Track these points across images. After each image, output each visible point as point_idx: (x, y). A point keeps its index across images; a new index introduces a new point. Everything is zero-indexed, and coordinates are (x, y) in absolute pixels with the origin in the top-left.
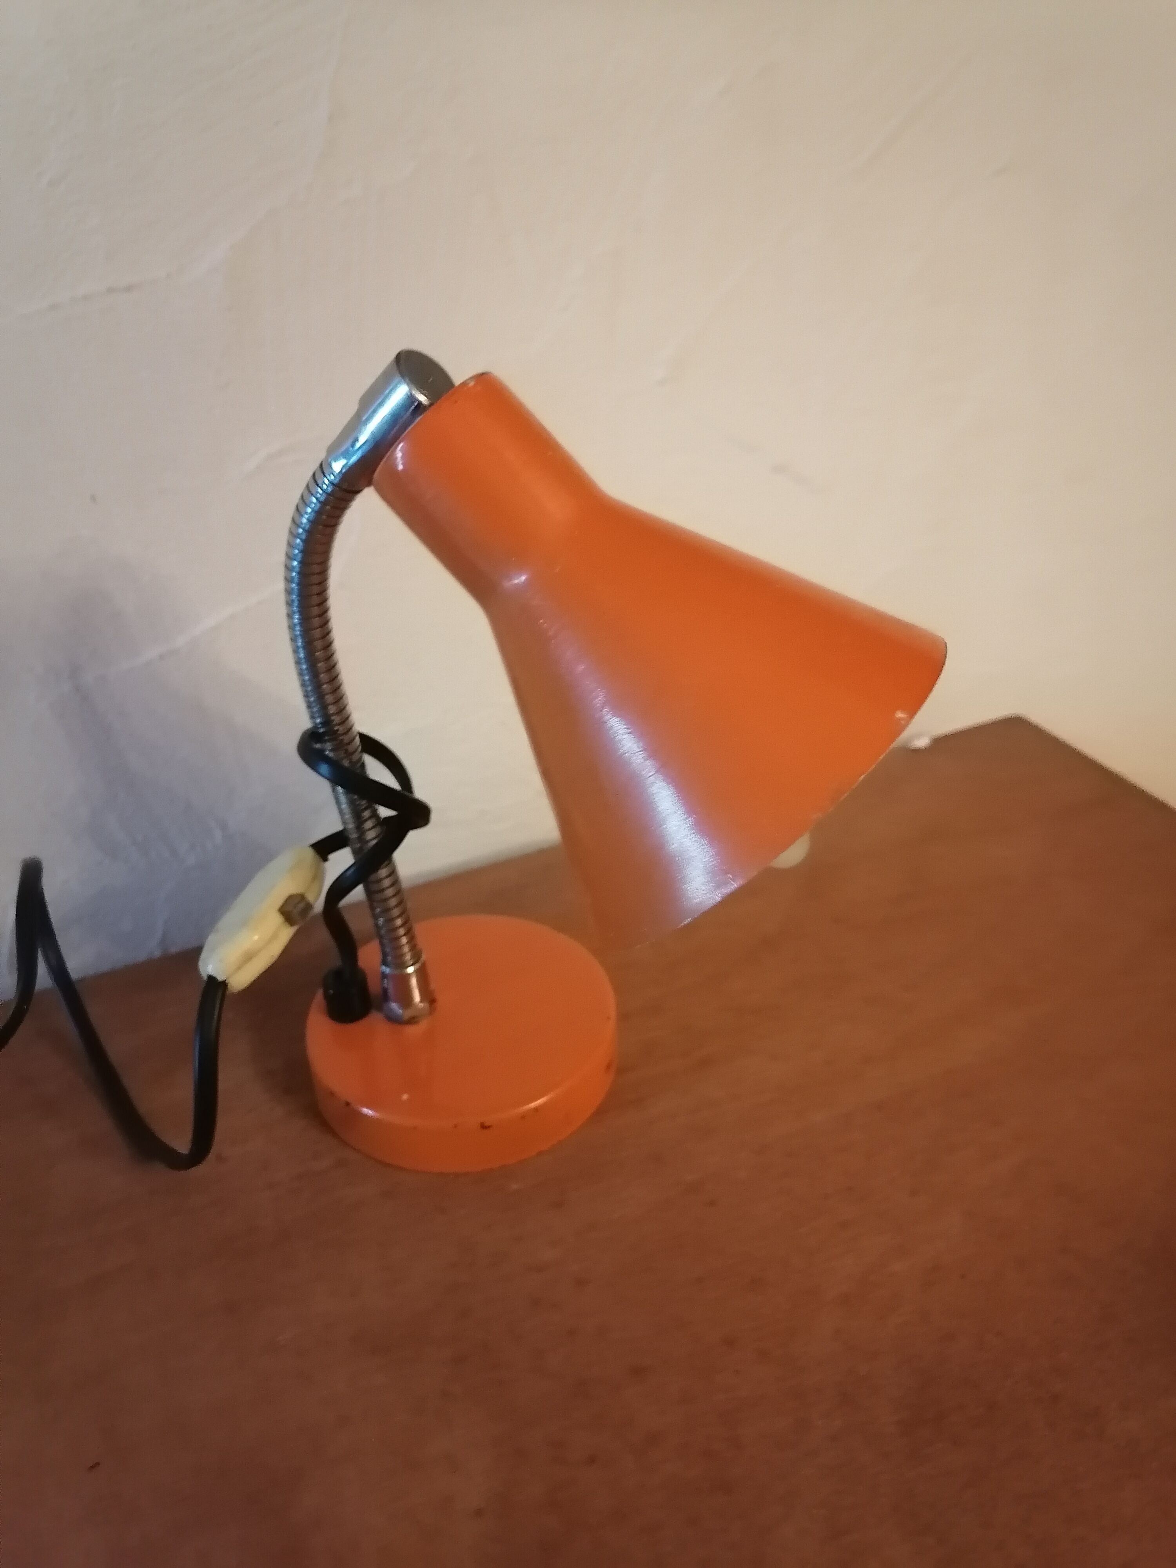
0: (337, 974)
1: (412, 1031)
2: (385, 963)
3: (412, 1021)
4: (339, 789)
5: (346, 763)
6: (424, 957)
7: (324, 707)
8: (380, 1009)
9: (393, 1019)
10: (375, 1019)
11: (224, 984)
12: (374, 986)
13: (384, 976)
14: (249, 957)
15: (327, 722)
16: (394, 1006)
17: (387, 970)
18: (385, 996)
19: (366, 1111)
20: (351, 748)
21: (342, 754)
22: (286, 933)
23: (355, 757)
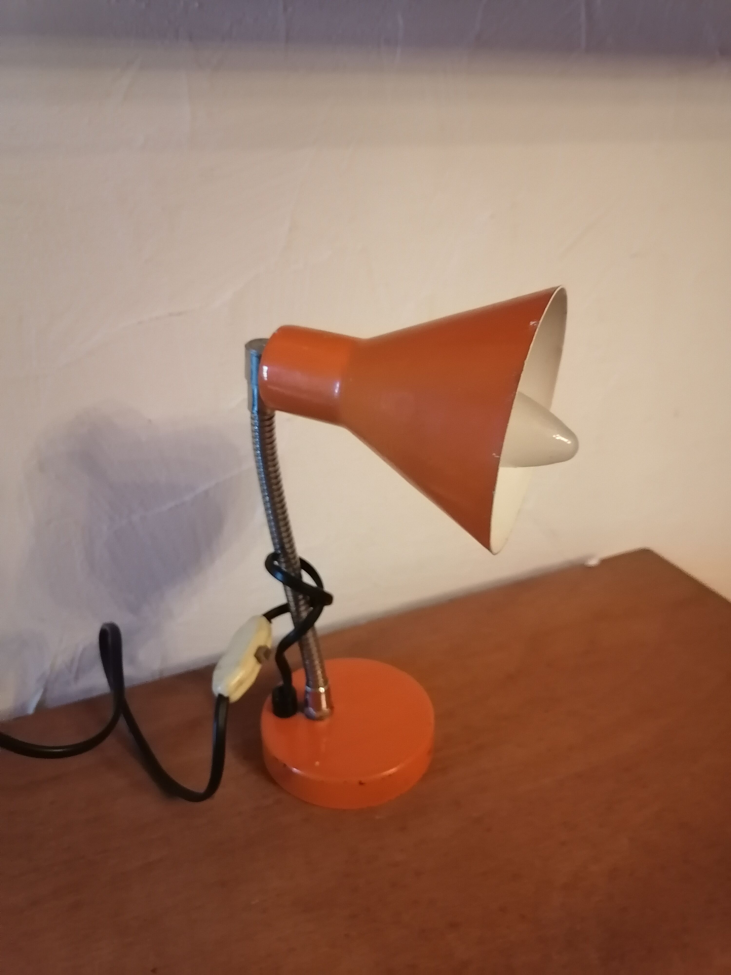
0: (281, 690)
1: (321, 725)
2: (308, 684)
3: (320, 719)
4: (288, 588)
5: (293, 574)
6: (330, 682)
7: (281, 539)
8: (302, 711)
9: (310, 717)
10: (299, 717)
11: (227, 699)
12: (300, 698)
13: (306, 692)
14: (240, 683)
15: (282, 547)
16: (311, 710)
17: (309, 689)
18: (306, 704)
19: (295, 770)
20: (295, 567)
21: (291, 570)
22: (257, 668)
23: (297, 572)
